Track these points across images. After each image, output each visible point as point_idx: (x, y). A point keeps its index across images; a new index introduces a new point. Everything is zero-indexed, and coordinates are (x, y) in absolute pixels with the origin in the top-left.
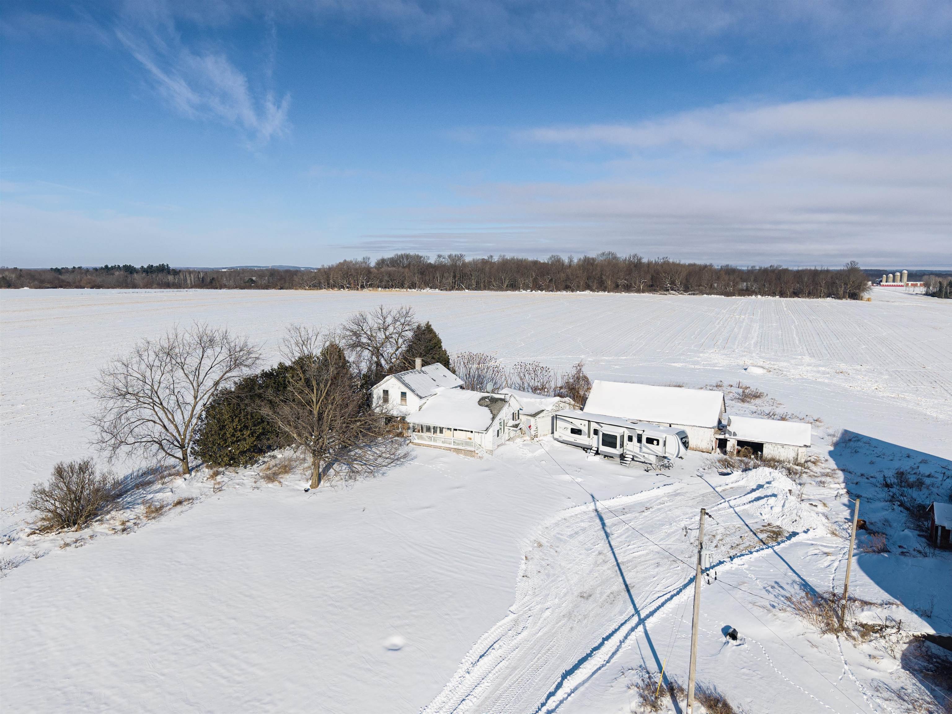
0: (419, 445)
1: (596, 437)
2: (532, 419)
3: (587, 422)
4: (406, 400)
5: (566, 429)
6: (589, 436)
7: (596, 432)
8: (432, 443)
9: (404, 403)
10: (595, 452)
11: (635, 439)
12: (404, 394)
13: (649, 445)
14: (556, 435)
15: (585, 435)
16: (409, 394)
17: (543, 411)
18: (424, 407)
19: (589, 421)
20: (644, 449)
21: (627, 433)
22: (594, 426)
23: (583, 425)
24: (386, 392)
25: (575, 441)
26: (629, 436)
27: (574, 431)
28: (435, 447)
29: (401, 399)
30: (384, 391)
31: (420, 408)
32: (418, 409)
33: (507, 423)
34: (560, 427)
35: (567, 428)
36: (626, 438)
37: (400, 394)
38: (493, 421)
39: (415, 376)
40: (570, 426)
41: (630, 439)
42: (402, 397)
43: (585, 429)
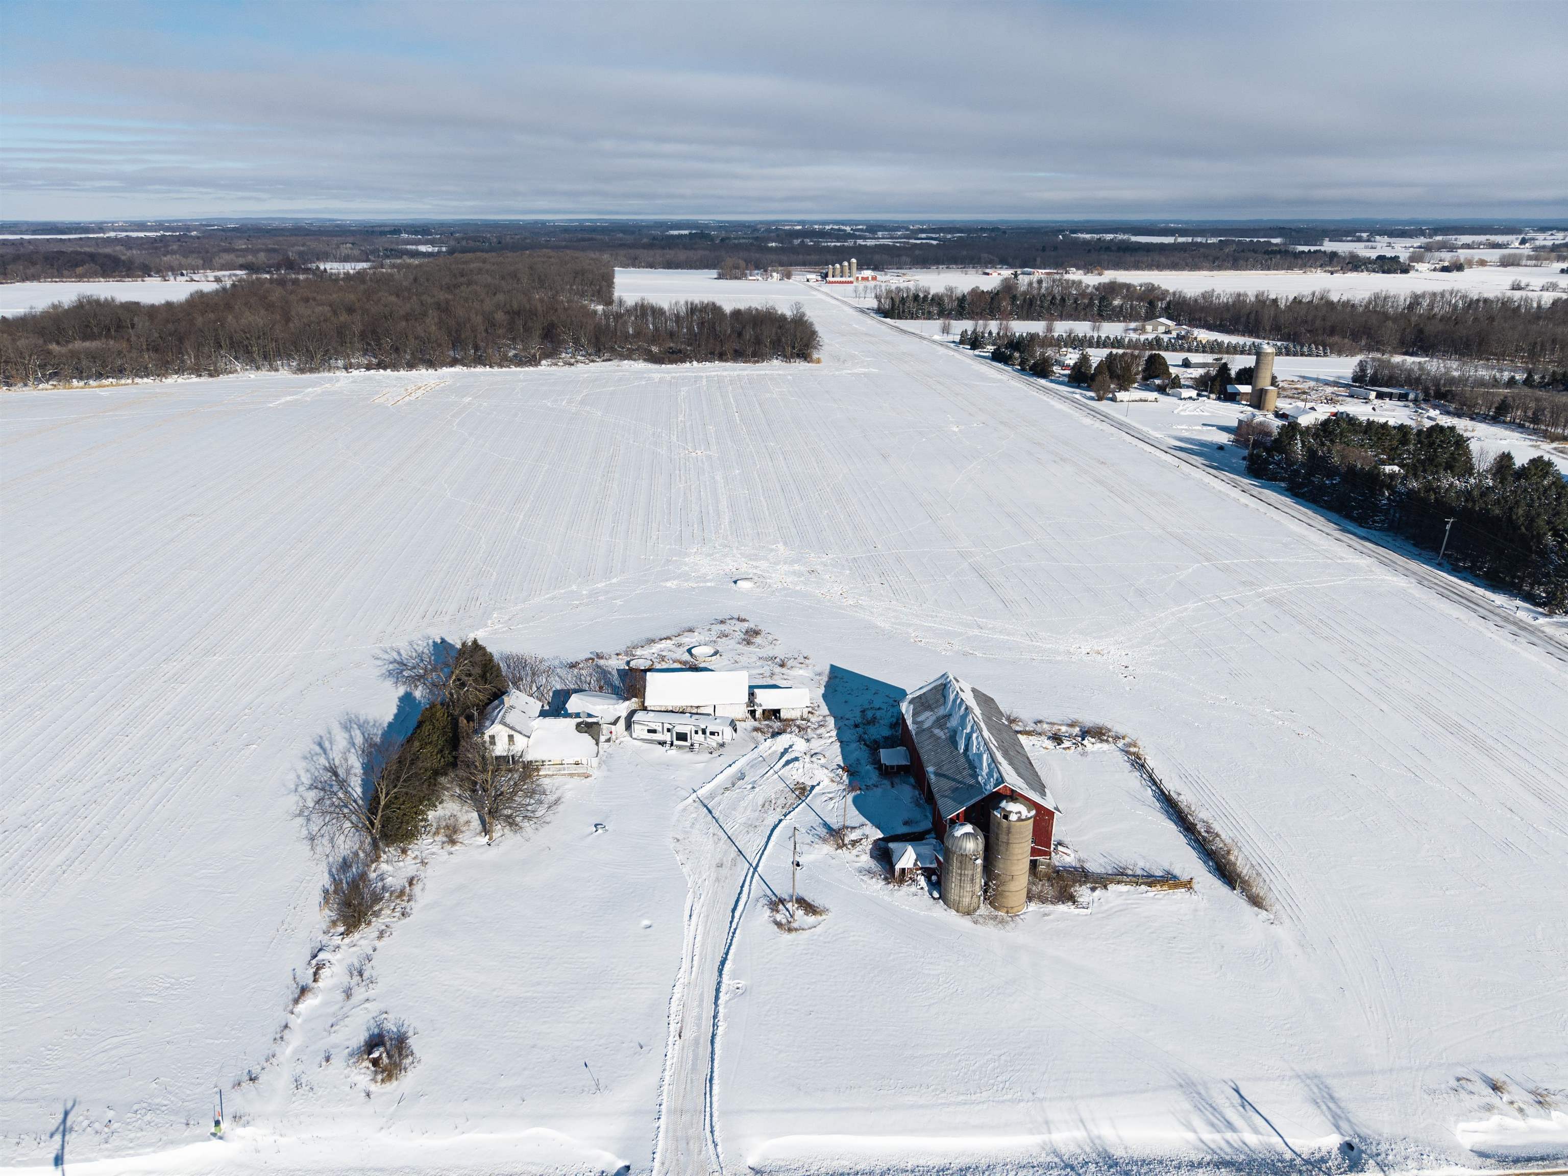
1: (669, 734)
2: (613, 727)
3: (661, 724)
4: (512, 740)
6: (663, 734)
7: (669, 730)
8: (547, 773)
9: (513, 743)
10: (670, 745)
11: (700, 732)
12: (510, 736)
13: (712, 737)
14: (634, 735)
16: (516, 735)
17: (620, 717)
18: (532, 745)
20: (708, 739)
22: (667, 726)
23: (657, 726)
25: (652, 739)
26: (695, 731)
27: (649, 731)
28: (551, 775)
29: (508, 740)
30: (490, 736)
31: (527, 745)
34: (638, 730)
35: (644, 730)
38: (598, 746)
39: (510, 714)
40: (647, 728)
43: (659, 729)
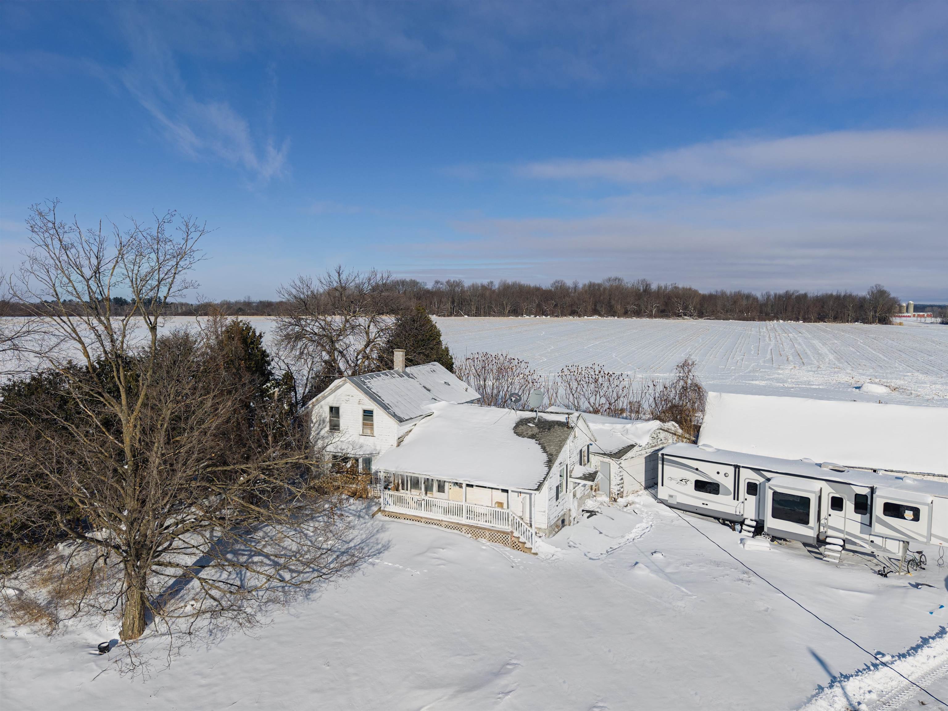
0: (396, 516)
1: (752, 499)
2: (613, 463)
3: (732, 468)
4: (372, 425)
5: (683, 482)
6: (736, 497)
7: (752, 489)
8: (422, 513)
9: (368, 432)
10: (753, 529)
11: (849, 506)
12: (368, 414)
13: (892, 520)
14: (663, 492)
15: (727, 493)
16: (379, 415)
17: (632, 446)
18: (407, 439)
19: (737, 467)
20: (877, 528)
21: (829, 492)
22: (747, 476)
23: (722, 474)
24: (335, 411)
25: (705, 506)
26: (833, 498)
27: (700, 486)
28: (429, 522)
29: (364, 424)
30: (331, 408)
31: (400, 441)
32: (396, 444)
33: (571, 472)
34: (671, 479)
35: (687, 481)
36: (826, 503)
37: (361, 413)
38: (550, 468)
39: (393, 380)
40: (693, 477)
41: (837, 504)
42: (364, 419)
43: (728, 483)
